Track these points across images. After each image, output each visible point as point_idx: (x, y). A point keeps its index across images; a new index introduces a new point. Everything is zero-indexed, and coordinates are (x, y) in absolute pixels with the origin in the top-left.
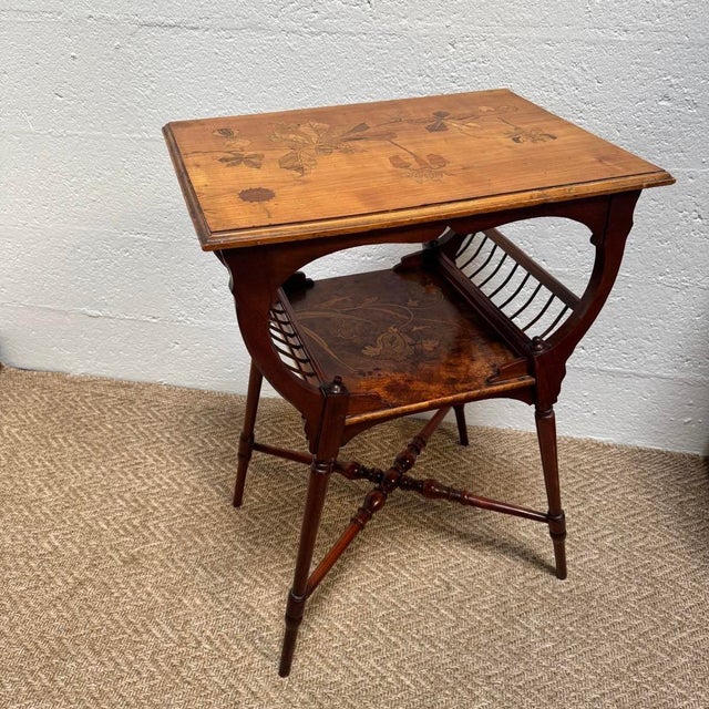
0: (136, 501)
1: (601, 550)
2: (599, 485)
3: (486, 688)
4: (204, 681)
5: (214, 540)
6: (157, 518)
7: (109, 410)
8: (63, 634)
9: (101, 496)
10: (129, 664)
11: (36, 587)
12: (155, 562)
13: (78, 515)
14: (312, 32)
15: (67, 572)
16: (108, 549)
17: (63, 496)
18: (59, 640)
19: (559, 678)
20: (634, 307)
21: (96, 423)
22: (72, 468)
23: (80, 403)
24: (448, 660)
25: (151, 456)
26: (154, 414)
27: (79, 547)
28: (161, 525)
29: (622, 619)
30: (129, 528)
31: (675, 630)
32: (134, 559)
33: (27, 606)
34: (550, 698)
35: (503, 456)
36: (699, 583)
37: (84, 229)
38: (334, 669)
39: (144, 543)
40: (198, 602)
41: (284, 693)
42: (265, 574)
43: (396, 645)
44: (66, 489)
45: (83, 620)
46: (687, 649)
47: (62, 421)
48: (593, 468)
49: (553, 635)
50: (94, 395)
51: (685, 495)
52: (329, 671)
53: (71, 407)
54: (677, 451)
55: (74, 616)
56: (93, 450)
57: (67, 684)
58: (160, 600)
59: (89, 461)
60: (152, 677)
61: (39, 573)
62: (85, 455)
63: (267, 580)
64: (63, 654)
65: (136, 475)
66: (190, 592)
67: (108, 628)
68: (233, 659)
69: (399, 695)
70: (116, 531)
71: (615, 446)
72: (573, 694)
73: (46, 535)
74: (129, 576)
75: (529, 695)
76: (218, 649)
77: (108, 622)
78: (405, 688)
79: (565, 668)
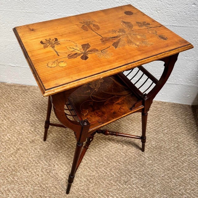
0: (32, 123)
1: (164, 134)
2: (163, 115)
3: (134, 175)
4: (57, 177)
5: (56, 135)
6: (39, 128)
7: (20, 94)
8: (15, 165)
9: (21, 122)
10: (35, 172)
11: (5, 151)
12: (39, 142)
13: (15, 128)
15: (14, 146)
16: (25, 138)
17: (10, 122)
19: (153, 171)
21: (17, 99)
22: (11, 113)
23: (12, 93)
24: (124, 167)
25: (34, 109)
26: (34, 96)
27: (16, 138)
28: (40, 131)
29: (170, 154)
30: (31, 132)
31: (184, 156)
32: (33, 141)
33: (3, 157)
34: (151, 177)
36: (190, 143)
37: (8, 40)
38: (93, 171)
39: (35, 136)
40: (53, 153)
41: (80, 179)
42: (72, 144)
43: (109, 163)
44: (10, 120)
45: (20, 160)
46: (187, 161)
47: (6, 98)
48: (161, 109)
49: (152, 159)
50: (15, 90)
51: (186, 117)
52: (91, 172)
53: (9, 94)
54: (184, 104)
55: (17, 159)
56: (17, 107)
57: (18, 179)
58: (42, 153)
59: (16, 111)
60: (42, 176)
61: (6, 147)
62: (15, 109)
63: (72, 146)
64: (16, 170)
65: (31, 115)
66: (50, 151)
67: (28, 163)
68: (65, 170)
69: (111, 178)
70: (27, 133)
71: (167, 103)
72: (157, 175)
73: (6, 135)
74: (32, 146)
75: (146, 176)
76: (60, 167)
77: (28, 161)
78: (112, 176)
79: (155, 168)
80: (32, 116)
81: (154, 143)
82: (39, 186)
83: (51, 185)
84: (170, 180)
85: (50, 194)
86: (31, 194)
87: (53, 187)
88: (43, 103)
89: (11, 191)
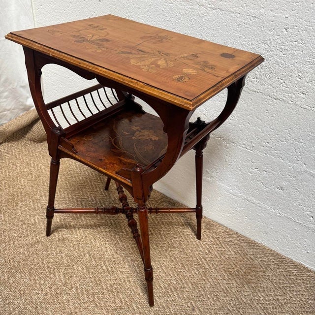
2: (295, 289)
4: (66, 305)
5: (99, 244)
8: (21, 261)
10: (40, 284)
12: (71, 244)
15: (35, 235)
18: (19, 262)
25: (91, 197)
26: (100, 179)
32: (64, 240)
33: (14, 243)
35: (252, 256)
39: (71, 234)
40: (80, 269)
42: (114, 268)
45: (31, 258)
48: (297, 279)
53: (70, 165)
57: (13, 282)
58: (65, 262)
59: (66, 191)
60: (46, 294)
61: (25, 231)
62: (65, 187)
63: (113, 271)
64: (18, 269)
65: (81, 203)
66: (79, 263)
67: (39, 266)
68: (82, 301)
73: (34, 216)
74: (58, 246)
76: (78, 294)
77: (41, 263)
82: (34, 306)
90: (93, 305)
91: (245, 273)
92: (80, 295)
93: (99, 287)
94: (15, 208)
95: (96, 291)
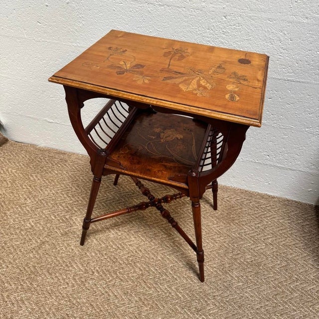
0: (68, 207)
1: (266, 244)
2: (268, 215)
3: (213, 301)
4: (95, 289)
6: (77, 216)
7: (56, 164)
8: (36, 265)
9: (52, 204)
10: (64, 279)
11: (24, 243)
12: (75, 235)
14: (160, 5)
15: (37, 237)
16: (55, 228)
17: (35, 203)
18: (34, 267)
19: (243, 298)
20: (293, 141)
21: (50, 170)
22: (39, 190)
23: (43, 160)
24: (198, 288)
25: (74, 187)
26: (75, 168)
27: (42, 227)
28: (78, 219)
29: (272, 275)
30: (64, 219)
31: (294, 282)
32: (66, 233)
33: (21, 251)
34: (239, 307)
35: (228, 199)
36: (306, 262)
38: (150, 288)
39: (70, 227)
40: (93, 254)
41: (129, 297)
42: (122, 244)
43: (176, 279)
44: (37, 199)
45: (44, 259)
46: (298, 290)
47: (35, 168)
48: (266, 207)
49: (243, 280)
50: (49, 156)
51: (305, 222)
53: (39, 162)
54: (304, 202)
55: (40, 257)
56: (49, 182)
57: (37, 286)
58: (77, 253)
59: (47, 187)
60: (73, 286)
61: (25, 237)
62: (45, 184)
63: (123, 247)
64: (36, 273)
65: (68, 195)
67: (55, 263)
68: (108, 281)
69: (176, 301)
70: (59, 220)
71: (277, 197)
72: (249, 306)
73: (28, 220)
74: (64, 241)
75: (231, 305)
77: (55, 261)
78: (179, 298)
79: (246, 295)
80: (69, 197)
81: (249, 257)
82: (67, 299)
83: (85, 301)
84: (268, 316)
85: (82, 313)
86: (54, 310)
87: (87, 304)
88: (88, 180)
89: (26, 303)
90: (118, 280)
91: (227, 214)
92: (103, 276)
93: (117, 264)
94: (5, 218)
95: (116, 268)
